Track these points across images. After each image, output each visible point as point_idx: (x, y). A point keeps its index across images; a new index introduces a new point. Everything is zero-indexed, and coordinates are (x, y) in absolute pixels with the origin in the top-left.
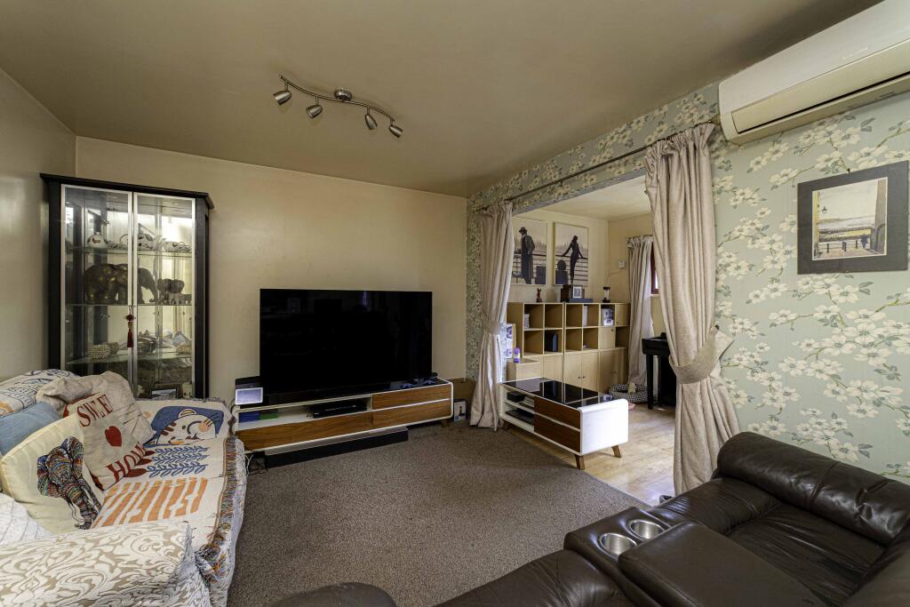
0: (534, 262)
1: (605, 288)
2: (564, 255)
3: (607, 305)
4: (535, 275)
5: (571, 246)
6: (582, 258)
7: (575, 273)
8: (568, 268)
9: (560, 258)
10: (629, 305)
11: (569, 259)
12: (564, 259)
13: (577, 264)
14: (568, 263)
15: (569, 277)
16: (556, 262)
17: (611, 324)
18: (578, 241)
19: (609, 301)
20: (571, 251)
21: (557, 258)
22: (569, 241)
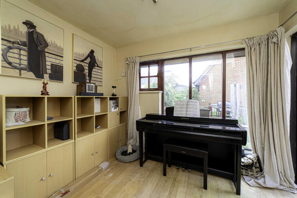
0: (47, 59)
1: (113, 87)
2: (82, 61)
3: (114, 98)
4: (49, 71)
5: (88, 56)
6: (98, 66)
7: (93, 75)
8: (86, 72)
9: (78, 63)
10: (128, 98)
11: (87, 65)
12: (83, 64)
13: (94, 70)
14: (87, 68)
15: (87, 78)
16: (75, 65)
17: (117, 110)
18: (94, 54)
19: (116, 95)
20: (88, 60)
21: (75, 61)
22: (88, 52)
